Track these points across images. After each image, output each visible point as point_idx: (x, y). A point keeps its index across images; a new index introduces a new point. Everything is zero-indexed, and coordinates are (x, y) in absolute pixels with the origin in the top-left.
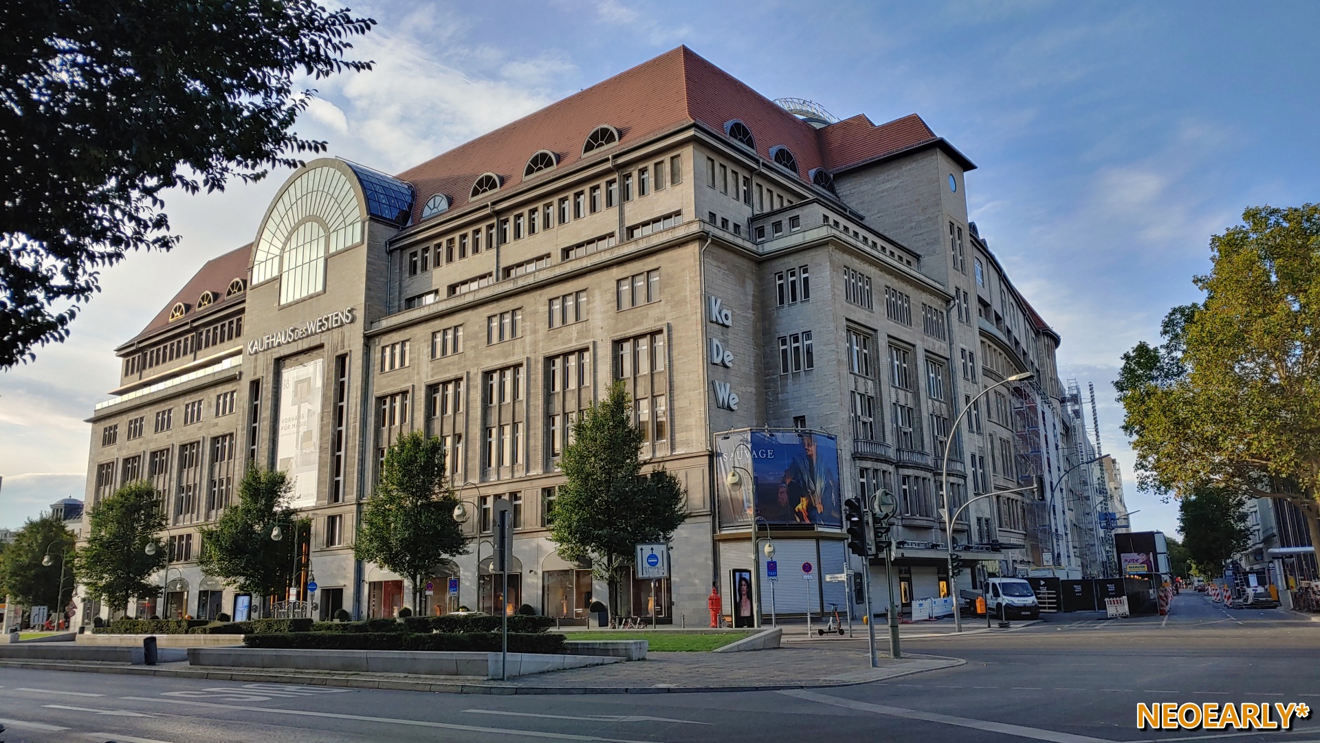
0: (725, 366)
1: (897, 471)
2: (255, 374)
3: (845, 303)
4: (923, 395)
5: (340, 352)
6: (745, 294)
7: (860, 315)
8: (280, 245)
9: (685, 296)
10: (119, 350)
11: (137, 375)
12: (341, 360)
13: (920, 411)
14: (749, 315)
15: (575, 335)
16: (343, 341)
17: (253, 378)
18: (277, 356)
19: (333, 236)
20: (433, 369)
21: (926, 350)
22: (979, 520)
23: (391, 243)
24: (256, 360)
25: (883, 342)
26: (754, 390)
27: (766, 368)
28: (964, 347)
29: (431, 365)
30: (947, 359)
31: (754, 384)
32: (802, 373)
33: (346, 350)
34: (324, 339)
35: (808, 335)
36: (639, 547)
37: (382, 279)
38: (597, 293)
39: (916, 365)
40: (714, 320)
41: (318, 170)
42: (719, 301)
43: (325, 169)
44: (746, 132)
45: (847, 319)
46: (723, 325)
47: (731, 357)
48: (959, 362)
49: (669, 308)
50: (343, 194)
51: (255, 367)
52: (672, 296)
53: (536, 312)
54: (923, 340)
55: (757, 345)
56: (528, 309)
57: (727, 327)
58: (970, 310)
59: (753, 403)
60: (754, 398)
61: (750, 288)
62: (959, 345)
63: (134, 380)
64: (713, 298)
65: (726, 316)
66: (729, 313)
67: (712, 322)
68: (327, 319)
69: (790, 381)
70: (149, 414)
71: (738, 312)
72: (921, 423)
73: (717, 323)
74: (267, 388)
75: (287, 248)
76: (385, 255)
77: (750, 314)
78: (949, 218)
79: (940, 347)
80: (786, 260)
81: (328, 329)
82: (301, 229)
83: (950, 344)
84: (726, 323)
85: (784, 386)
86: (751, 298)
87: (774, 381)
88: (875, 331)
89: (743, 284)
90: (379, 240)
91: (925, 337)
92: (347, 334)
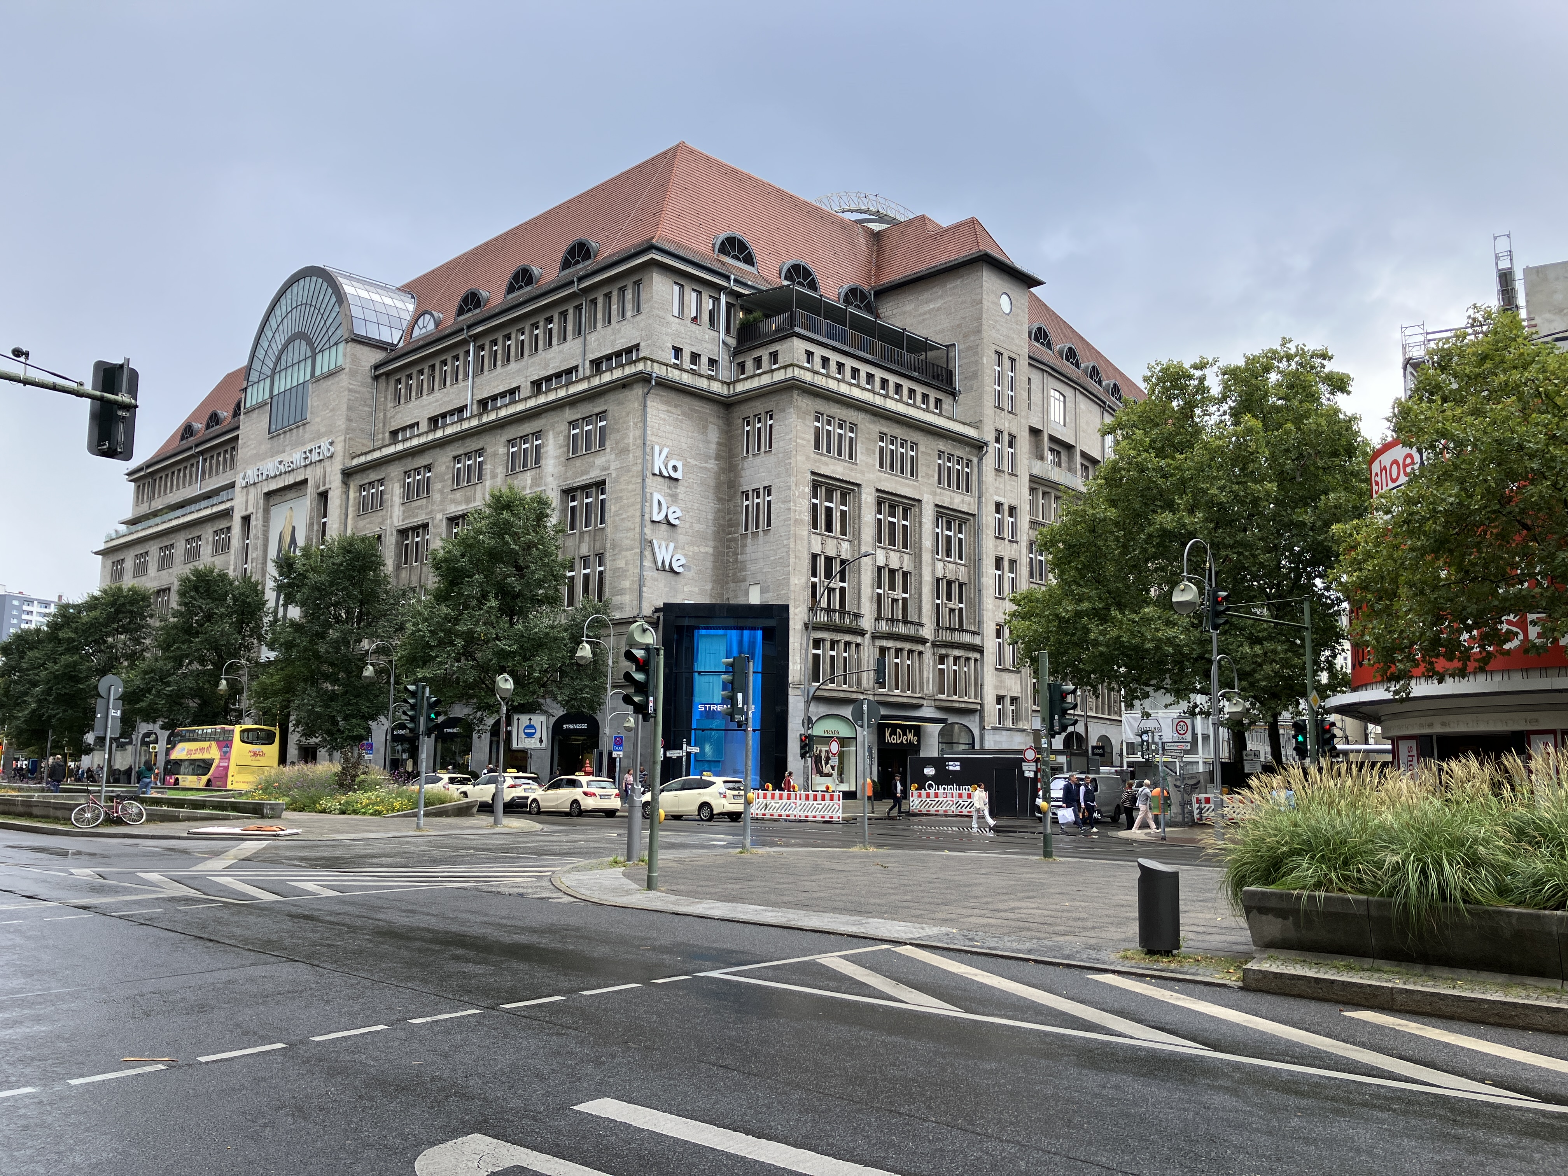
0: (669, 523)
1: (873, 642)
2: (246, 510)
3: (813, 455)
4: (927, 557)
5: (322, 489)
6: (708, 442)
7: (835, 468)
8: (271, 365)
9: (628, 444)
10: (129, 474)
11: (146, 505)
12: (324, 496)
13: (920, 575)
14: (709, 466)
15: (529, 482)
16: (325, 477)
17: (244, 513)
18: (266, 490)
19: (319, 358)
20: (404, 512)
21: (937, 506)
22: (1000, 699)
23: (376, 367)
24: (248, 494)
25: (868, 498)
26: (710, 550)
27: (730, 526)
28: (1000, 499)
29: (402, 508)
30: (974, 515)
31: (711, 543)
32: (761, 533)
33: (327, 486)
34: (309, 474)
35: (768, 490)
36: (515, 717)
37: (367, 409)
38: (551, 435)
39: (920, 523)
40: (657, 472)
41: (308, 279)
42: (665, 451)
43: (314, 278)
44: (743, 247)
45: (813, 473)
46: (670, 478)
47: (679, 514)
48: (989, 517)
49: (613, 456)
50: (329, 308)
51: (247, 502)
52: (617, 443)
53: (495, 454)
54: (934, 494)
55: (719, 500)
56: (490, 450)
57: (677, 480)
58: (1018, 456)
59: (709, 564)
60: (711, 559)
61: (714, 435)
62: (992, 496)
63: (144, 509)
64: (657, 449)
65: (675, 468)
66: (679, 465)
67: (654, 475)
68: (311, 451)
69: (749, 541)
70: (153, 549)
71: (693, 462)
72: (920, 589)
73: (661, 475)
74: (256, 526)
75: (278, 369)
76: (369, 380)
77: (712, 464)
78: (994, 347)
79: (959, 501)
80: (753, 404)
81: (311, 463)
82: (291, 347)
83: (979, 498)
84: (674, 475)
85: (744, 546)
86: (714, 446)
87: (735, 540)
88: (859, 485)
89: (704, 430)
90: (363, 364)
91: (939, 490)
92: (328, 470)
